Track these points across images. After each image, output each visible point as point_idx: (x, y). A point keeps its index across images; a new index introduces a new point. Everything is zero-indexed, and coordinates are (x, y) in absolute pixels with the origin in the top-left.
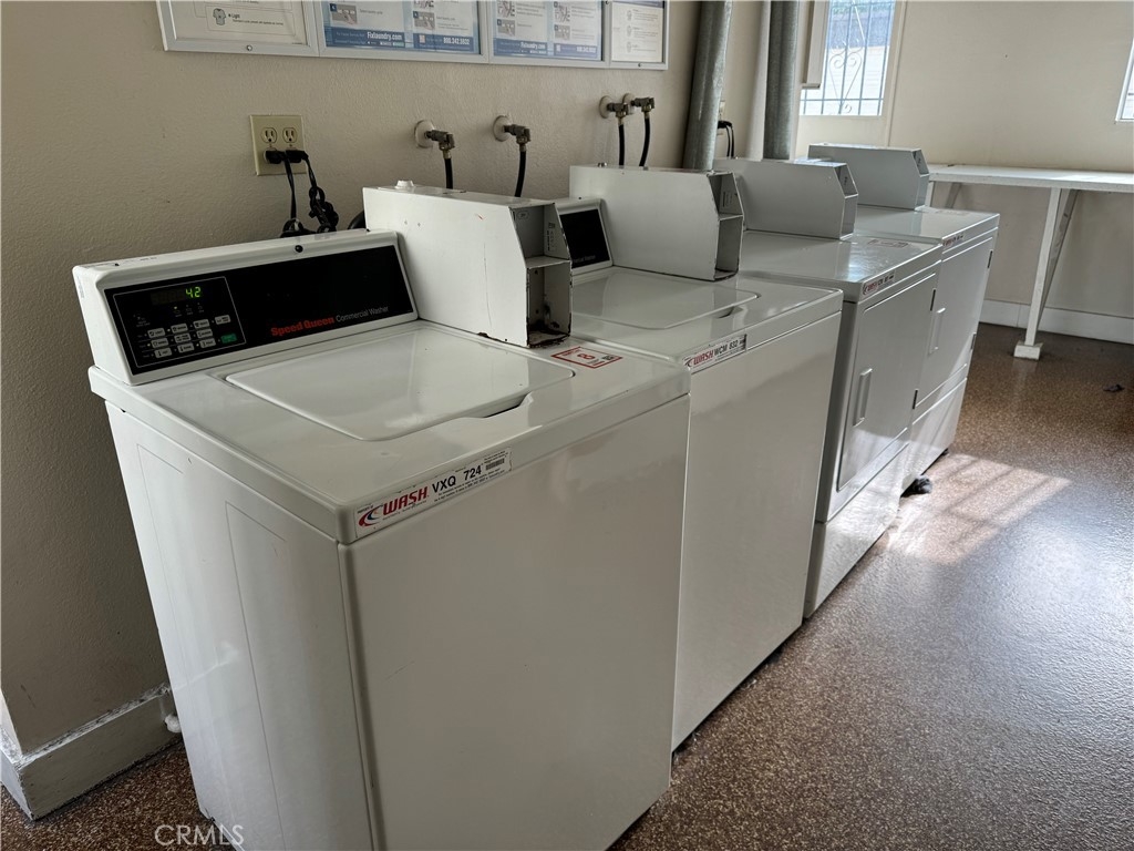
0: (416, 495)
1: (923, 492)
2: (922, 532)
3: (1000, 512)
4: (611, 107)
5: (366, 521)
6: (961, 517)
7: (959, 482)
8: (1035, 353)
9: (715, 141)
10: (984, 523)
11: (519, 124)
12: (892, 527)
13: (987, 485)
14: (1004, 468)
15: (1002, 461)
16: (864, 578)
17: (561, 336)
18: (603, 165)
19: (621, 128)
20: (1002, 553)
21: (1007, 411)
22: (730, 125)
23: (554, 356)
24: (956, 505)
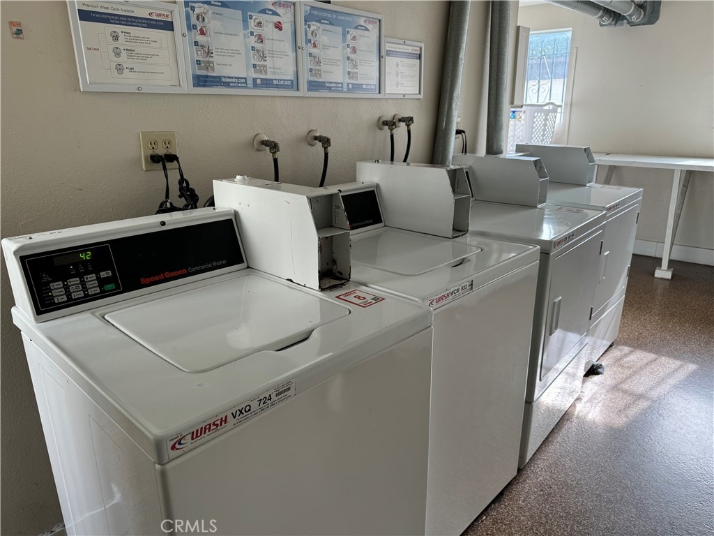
0: (219, 422)
1: (598, 373)
2: (599, 403)
3: (652, 389)
4: (385, 123)
5: (177, 446)
6: (625, 392)
7: (622, 366)
8: (668, 275)
9: (454, 143)
10: (641, 396)
11: (324, 135)
12: (578, 399)
13: (641, 368)
14: (652, 356)
15: (651, 351)
16: (559, 438)
17: (343, 281)
18: (378, 161)
19: (392, 136)
20: (655, 419)
21: (652, 315)
22: (464, 132)
23: (337, 297)
24: (621, 383)
